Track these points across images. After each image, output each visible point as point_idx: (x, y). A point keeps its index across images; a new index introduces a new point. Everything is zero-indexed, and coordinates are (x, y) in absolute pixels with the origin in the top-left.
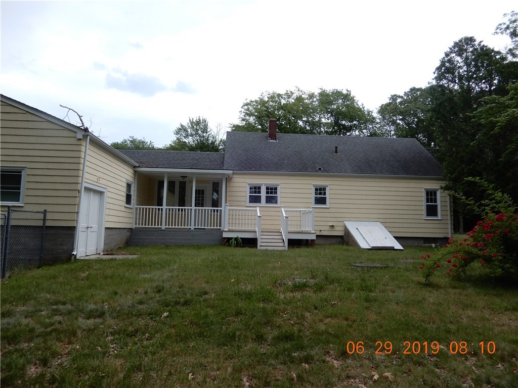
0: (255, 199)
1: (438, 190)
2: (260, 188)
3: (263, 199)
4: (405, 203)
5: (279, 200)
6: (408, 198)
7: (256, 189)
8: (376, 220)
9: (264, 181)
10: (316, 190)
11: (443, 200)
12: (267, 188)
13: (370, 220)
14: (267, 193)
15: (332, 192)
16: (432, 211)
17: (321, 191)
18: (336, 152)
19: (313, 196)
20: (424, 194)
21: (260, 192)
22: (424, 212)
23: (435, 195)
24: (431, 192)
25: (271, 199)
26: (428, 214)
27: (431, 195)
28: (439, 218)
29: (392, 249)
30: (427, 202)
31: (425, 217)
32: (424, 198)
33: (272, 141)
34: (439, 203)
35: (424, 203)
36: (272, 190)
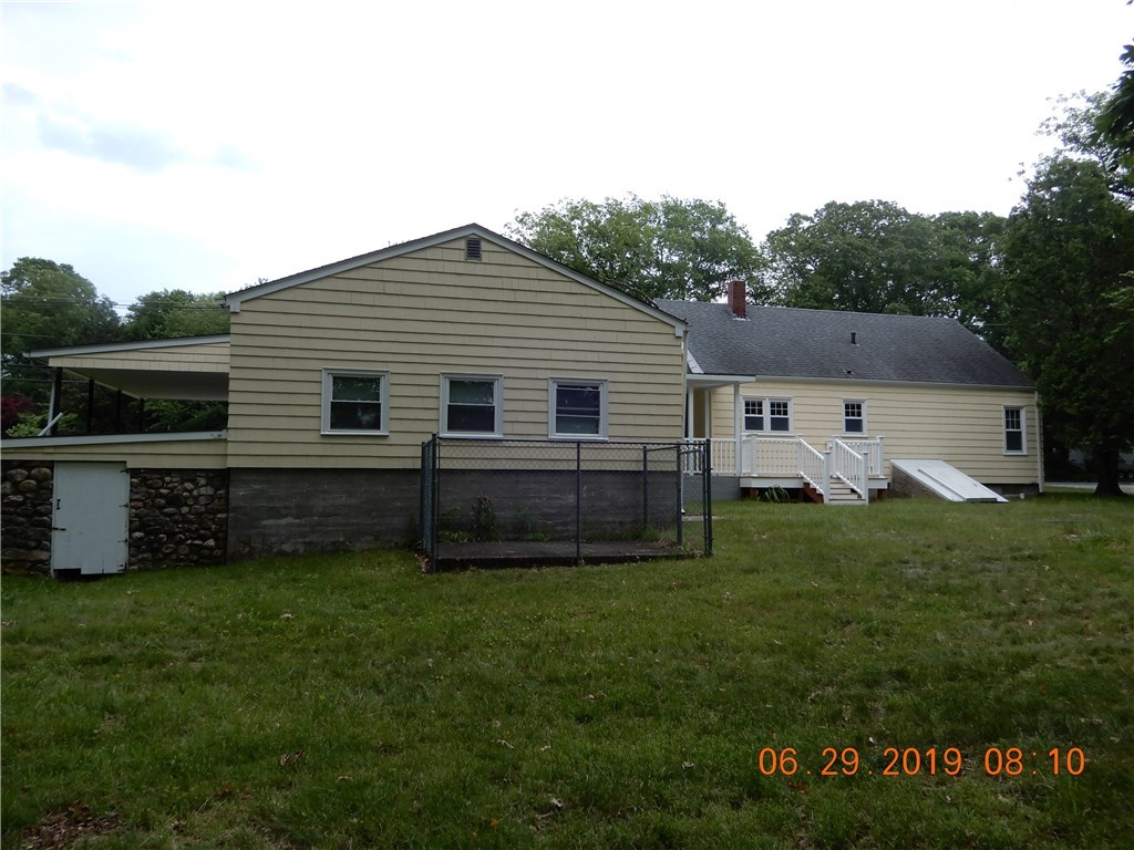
0: (754, 424)
1: (1022, 407)
2: (760, 404)
3: (767, 423)
4: (977, 429)
5: (791, 424)
6: (981, 422)
7: (753, 407)
8: (936, 457)
9: (767, 393)
10: (847, 407)
11: (1029, 424)
12: (772, 405)
13: (928, 457)
14: (773, 412)
15: (873, 411)
16: (1014, 441)
17: (853, 409)
18: (854, 342)
19: (843, 418)
20: (1003, 414)
21: (760, 412)
22: (1004, 444)
23: (1018, 417)
24: (1012, 412)
25: (780, 424)
26: (1010, 447)
27: (1012, 415)
28: (1025, 452)
29: (994, 501)
30: (1007, 427)
31: (1004, 451)
32: (1003, 422)
33: (739, 319)
34: (1023, 428)
35: (1004, 430)
36: (780, 408)
